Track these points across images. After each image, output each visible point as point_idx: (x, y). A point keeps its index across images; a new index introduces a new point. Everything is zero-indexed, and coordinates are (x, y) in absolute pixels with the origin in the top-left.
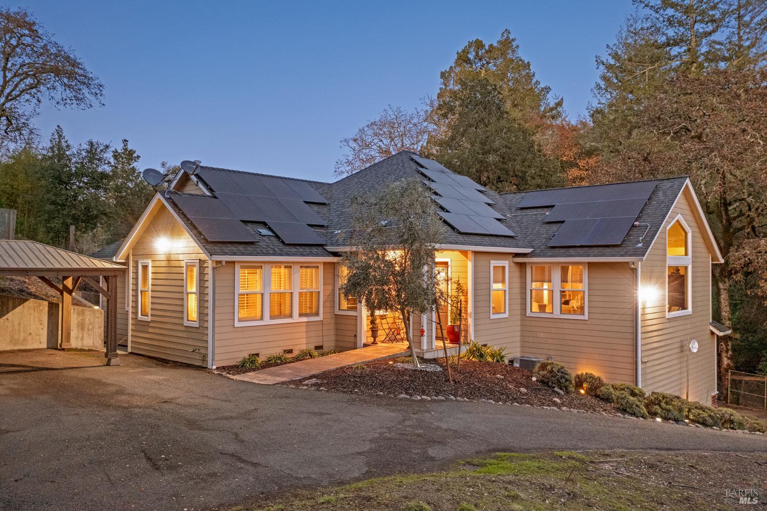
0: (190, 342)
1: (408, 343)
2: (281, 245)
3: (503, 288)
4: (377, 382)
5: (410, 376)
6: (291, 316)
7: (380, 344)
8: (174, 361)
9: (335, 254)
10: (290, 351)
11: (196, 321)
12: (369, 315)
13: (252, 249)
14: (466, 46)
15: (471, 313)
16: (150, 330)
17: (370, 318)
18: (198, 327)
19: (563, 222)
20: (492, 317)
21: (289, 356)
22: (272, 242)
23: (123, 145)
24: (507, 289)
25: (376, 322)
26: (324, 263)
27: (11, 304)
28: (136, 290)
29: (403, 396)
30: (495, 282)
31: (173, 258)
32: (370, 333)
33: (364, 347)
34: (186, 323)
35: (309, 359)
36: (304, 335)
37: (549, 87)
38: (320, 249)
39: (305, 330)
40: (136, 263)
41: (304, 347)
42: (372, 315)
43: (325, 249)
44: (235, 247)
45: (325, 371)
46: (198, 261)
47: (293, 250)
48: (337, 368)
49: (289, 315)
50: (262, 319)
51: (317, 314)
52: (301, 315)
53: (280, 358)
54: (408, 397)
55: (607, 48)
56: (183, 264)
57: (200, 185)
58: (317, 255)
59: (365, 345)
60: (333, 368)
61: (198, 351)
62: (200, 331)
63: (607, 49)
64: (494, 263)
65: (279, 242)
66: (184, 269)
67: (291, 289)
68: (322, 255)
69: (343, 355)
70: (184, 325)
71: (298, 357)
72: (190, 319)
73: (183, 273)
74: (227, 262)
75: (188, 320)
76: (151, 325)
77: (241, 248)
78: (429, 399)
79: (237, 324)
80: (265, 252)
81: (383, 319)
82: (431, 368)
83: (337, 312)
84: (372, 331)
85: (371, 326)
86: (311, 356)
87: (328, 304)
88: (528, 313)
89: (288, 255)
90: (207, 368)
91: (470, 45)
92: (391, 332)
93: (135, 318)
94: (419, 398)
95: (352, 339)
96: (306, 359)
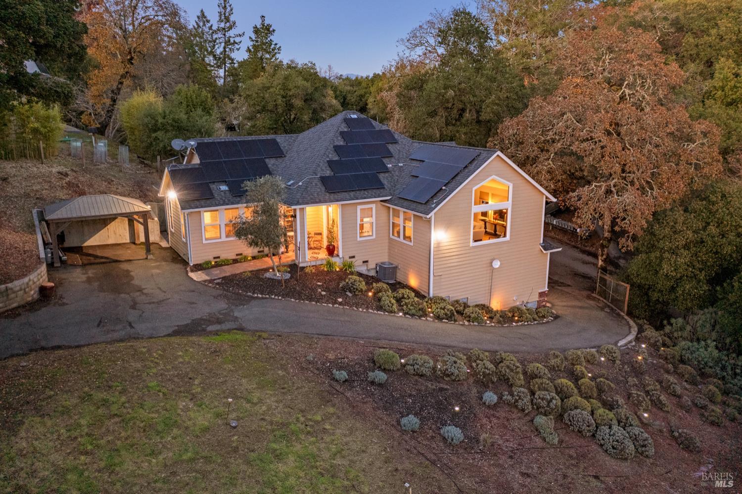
2: (231, 196)
3: (371, 221)
13: (209, 202)
16: (174, 237)
20: (359, 239)
22: (226, 195)
23: (261, 21)
24: (374, 221)
27: (108, 221)
41: (250, 252)
44: (199, 202)
45: (232, 274)
47: (238, 199)
50: (220, 238)
59: (282, 253)
64: (360, 207)
71: (237, 260)
75: (183, 238)
77: (202, 203)
79: (204, 242)
80: (218, 203)
88: (391, 236)
90: (189, 264)
93: (170, 229)
96: (234, 264)
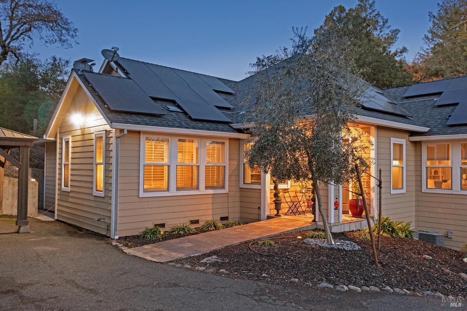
0: (98, 212)
1: (313, 216)
2: (189, 120)
3: (400, 165)
4: (289, 263)
5: (328, 256)
6: (197, 188)
7: (283, 217)
8: (86, 229)
9: (240, 131)
10: (197, 222)
11: (102, 191)
12: (273, 188)
13: (156, 121)
14: (333, 11)
15: (374, 188)
16: (70, 200)
17: (274, 191)
18: (104, 196)
19: (457, 104)
20: (393, 192)
21: (193, 227)
22: (179, 117)
24: (404, 166)
25: (279, 195)
26: (230, 139)
28: (60, 164)
29: (324, 284)
30: (394, 159)
31: (87, 131)
32: (273, 206)
33: (267, 219)
34: (95, 193)
35: (213, 230)
36: (210, 207)
37: (399, 30)
38: (226, 127)
39: (211, 202)
40: (61, 139)
41: (210, 218)
42: (276, 188)
43: (231, 127)
44: (140, 118)
45: (228, 246)
46: (104, 132)
47: (200, 125)
48: (241, 243)
49: (196, 187)
50: (168, 190)
51: (223, 187)
52: (207, 188)
53: (183, 229)
54: (332, 286)
55: (438, 5)
56: (93, 136)
57: (119, 71)
58: (222, 130)
59: (269, 217)
60: (236, 242)
61: (103, 220)
62: (106, 200)
63: (438, 7)
64: (394, 140)
65: (186, 118)
66: (94, 141)
67: (197, 163)
68: (227, 131)
69: (247, 227)
70: (93, 195)
71: (203, 228)
72: (98, 189)
73: (93, 145)
74: (129, 132)
75: (97, 190)
76: (71, 195)
77: (146, 119)
78: (359, 290)
79: (142, 194)
80: (171, 125)
81: (285, 192)
82: (348, 246)
83: (242, 185)
84: (275, 203)
85: (274, 199)
86: (216, 228)
87: (233, 178)
88: (424, 189)
89: (194, 128)
90: (110, 237)
91: (336, 9)
92: (294, 205)
93: (60, 189)
94: (346, 288)
95: (256, 211)
96: (211, 231)
